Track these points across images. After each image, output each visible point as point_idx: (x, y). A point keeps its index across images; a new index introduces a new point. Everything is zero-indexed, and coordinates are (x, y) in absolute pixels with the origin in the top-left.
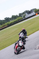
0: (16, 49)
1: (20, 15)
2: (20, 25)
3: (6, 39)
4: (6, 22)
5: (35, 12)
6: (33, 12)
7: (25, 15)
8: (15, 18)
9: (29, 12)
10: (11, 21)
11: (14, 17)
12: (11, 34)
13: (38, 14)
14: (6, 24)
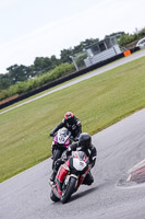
0: (62, 184)
1: (66, 55)
2: (65, 92)
3: (13, 146)
4: (14, 83)
5: (122, 45)
6: (114, 43)
7: (85, 57)
8: (45, 67)
9: (99, 46)
10: (32, 80)
11: (43, 64)
13: (132, 51)
14: (13, 88)
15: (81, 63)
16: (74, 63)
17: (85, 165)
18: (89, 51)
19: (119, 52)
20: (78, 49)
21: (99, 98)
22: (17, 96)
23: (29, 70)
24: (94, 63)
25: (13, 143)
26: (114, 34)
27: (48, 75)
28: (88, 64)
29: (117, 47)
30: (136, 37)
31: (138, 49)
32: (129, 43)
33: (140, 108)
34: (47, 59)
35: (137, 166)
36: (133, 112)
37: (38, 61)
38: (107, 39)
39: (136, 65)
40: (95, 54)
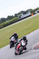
1: (16, 15)
2: (16, 25)
5: (31, 12)
6: (29, 12)
7: (21, 16)
8: (10, 18)
9: (25, 13)
10: (7, 22)
12: (7, 34)
13: (34, 14)
14: (2, 24)
15: (20, 17)
16: (18, 17)
17: (25, 44)
18: (22, 14)
19: (30, 14)
20: (19, 14)
21: (25, 27)
22: (3, 26)
23: (6, 19)
24: (24, 17)
25: (2, 39)
26: (29, 10)
27: (11, 20)
28: (22, 17)
29: (30, 13)
30: (35, 10)
31: (35, 14)
32: (33, 12)
33: (36, 30)
34: (11, 16)
35: (35, 45)
36: (34, 30)
37: (8, 17)
38: (27, 11)
39: (35, 18)
40: (24, 15)
